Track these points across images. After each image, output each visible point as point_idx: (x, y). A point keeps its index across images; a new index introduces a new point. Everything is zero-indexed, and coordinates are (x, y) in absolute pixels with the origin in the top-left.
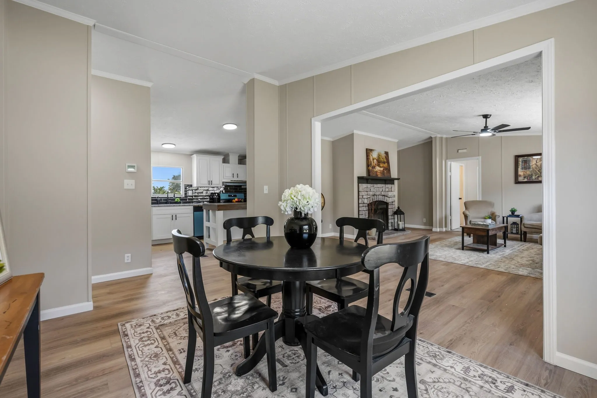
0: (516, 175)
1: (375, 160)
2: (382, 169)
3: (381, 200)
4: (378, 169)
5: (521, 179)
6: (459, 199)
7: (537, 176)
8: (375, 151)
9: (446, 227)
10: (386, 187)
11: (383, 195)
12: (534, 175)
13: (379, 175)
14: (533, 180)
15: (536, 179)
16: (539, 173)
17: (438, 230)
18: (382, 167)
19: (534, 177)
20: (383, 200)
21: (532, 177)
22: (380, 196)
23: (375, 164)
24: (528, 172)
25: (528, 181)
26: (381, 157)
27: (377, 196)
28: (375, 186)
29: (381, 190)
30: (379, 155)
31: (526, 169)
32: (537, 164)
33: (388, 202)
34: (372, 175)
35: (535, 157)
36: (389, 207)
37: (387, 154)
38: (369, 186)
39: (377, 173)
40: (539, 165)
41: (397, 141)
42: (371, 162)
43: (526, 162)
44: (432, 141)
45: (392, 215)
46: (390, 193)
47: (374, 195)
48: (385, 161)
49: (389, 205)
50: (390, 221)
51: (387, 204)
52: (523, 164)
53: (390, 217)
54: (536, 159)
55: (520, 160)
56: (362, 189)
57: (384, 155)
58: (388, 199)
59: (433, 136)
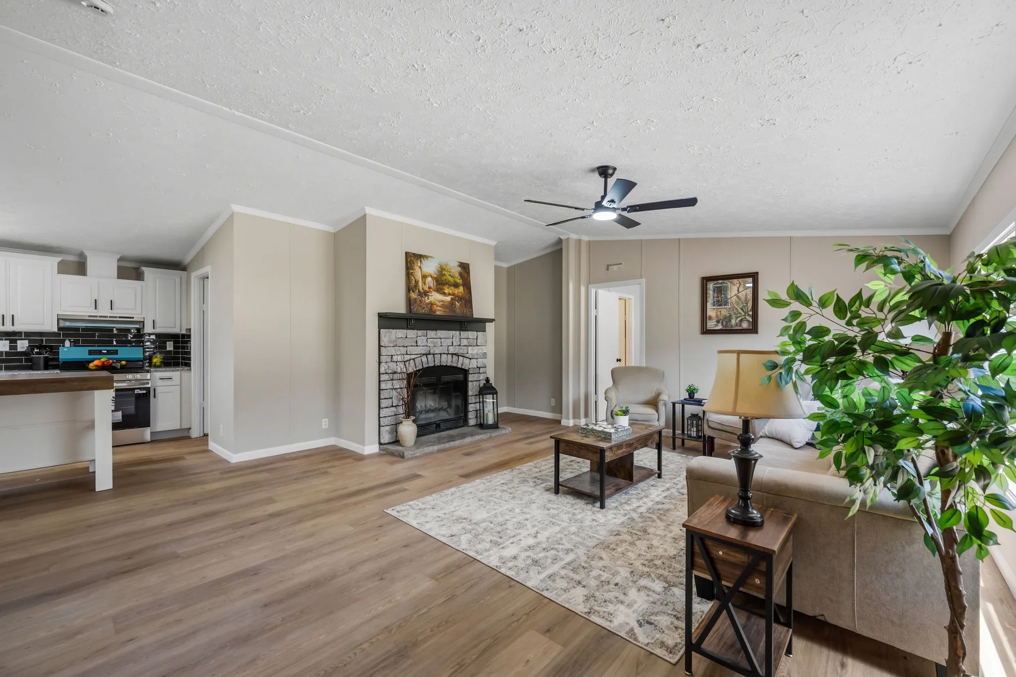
0: (704, 317)
1: (429, 279)
2: (449, 298)
3: (448, 365)
4: (435, 297)
5: (711, 325)
6: (618, 360)
7: (741, 318)
8: (430, 259)
9: (586, 415)
10: (462, 336)
11: (452, 354)
12: (734, 316)
13: (439, 310)
14: (732, 326)
15: (736, 325)
16: (743, 314)
17: (571, 423)
18: (449, 294)
19: (733, 322)
20: (454, 365)
21: (730, 321)
22: (444, 356)
23: (430, 288)
24: (724, 312)
25: (724, 329)
26: (446, 273)
27: (435, 355)
28: (431, 334)
29: (449, 342)
30: (442, 270)
31: (721, 305)
32: (740, 295)
33: (467, 368)
34: (417, 310)
35: (735, 281)
36: (471, 377)
37: (465, 268)
38: (411, 333)
39: (435, 306)
40: (743, 298)
41: (493, 243)
42: (417, 282)
43: (719, 291)
44: (561, 249)
45: (476, 395)
46: (472, 350)
47: (426, 355)
48: (460, 281)
49: (470, 375)
50: (471, 407)
51: (465, 372)
52: (716, 294)
53: (471, 400)
54: (738, 285)
55: (711, 286)
56: (390, 342)
57: (456, 270)
58: (467, 361)
59: (563, 237)
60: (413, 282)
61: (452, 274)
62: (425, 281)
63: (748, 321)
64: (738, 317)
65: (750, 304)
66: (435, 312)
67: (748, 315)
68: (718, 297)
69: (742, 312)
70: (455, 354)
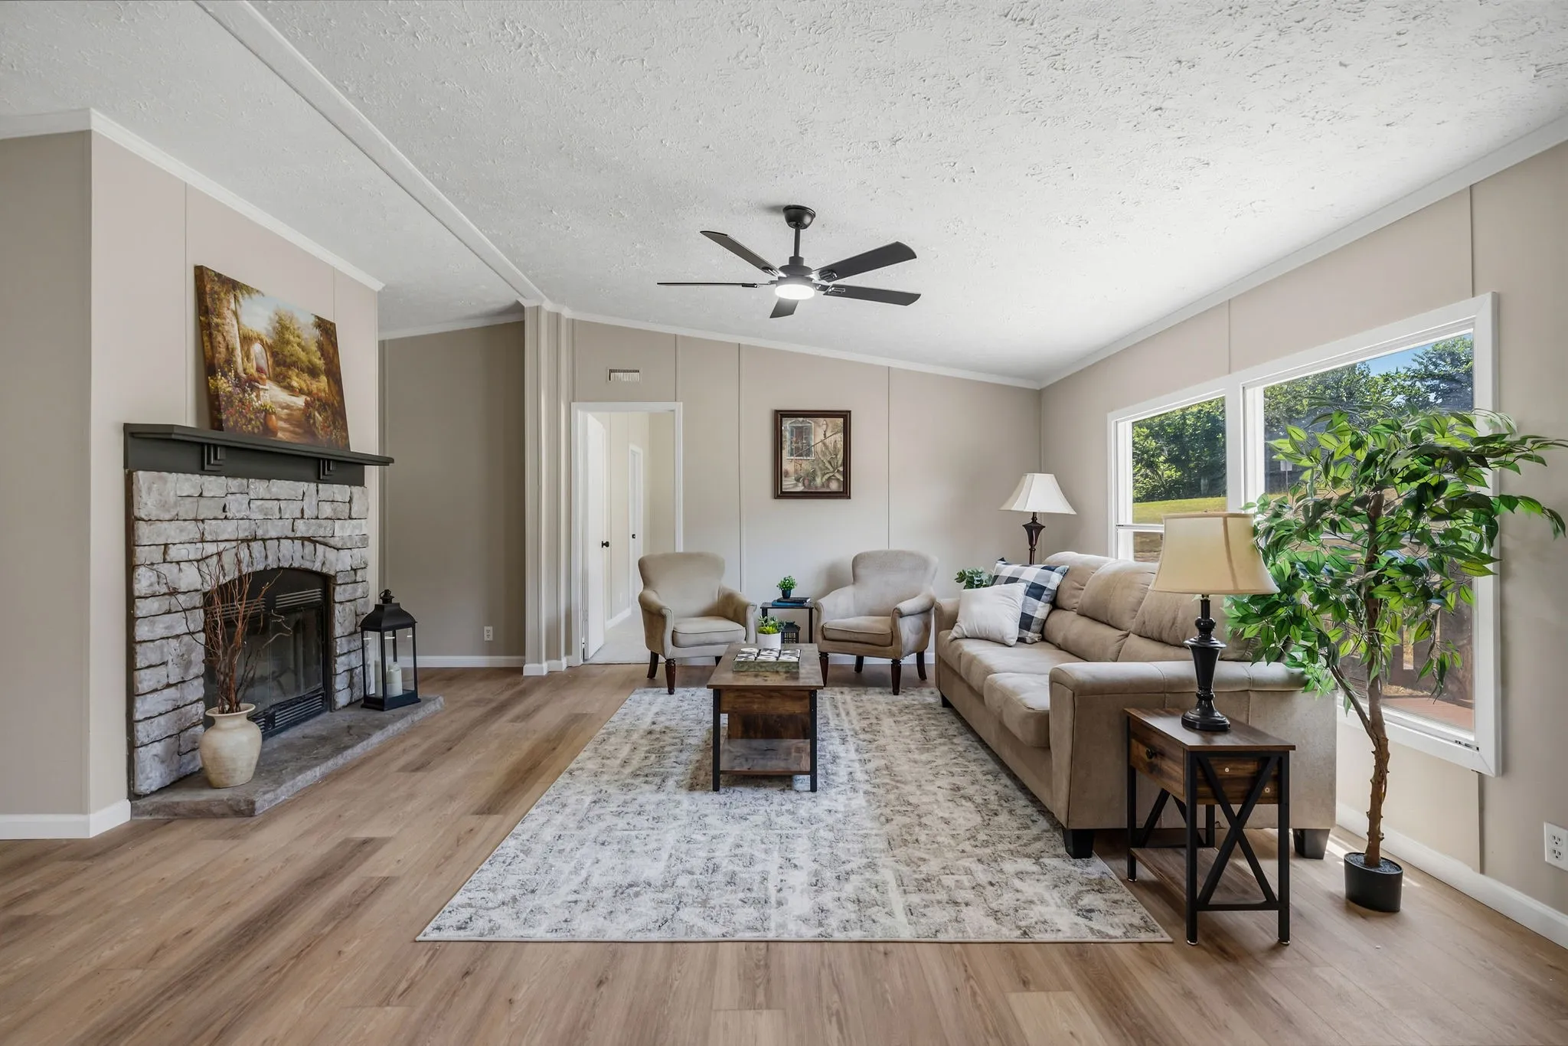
0: (778, 473)
1: (257, 348)
2: (300, 401)
3: (296, 565)
4: (272, 394)
5: (789, 484)
6: (603, 544)
7: (828, 476)
8: (255, 296)
9: (568, 652)
10: (323, 495)
11: (303, 539)
12: (819, 473)
13: (284, 430)
14: (816, 488)
15: (823, 486)
16: (832, 469)
18: (301, 392)
19: (818, 481)
20: (307, 565)
21: (814, 479)
22: (285, 543)
23: (259, 370)
24: (806, 466)
25: (806, 490)
26: (291, 338)
27: (268, 543)
28: (258, 487)
29: (291, 510)
30: (282, 328)
31: (801, 455)
32: (827, 441)
33: (332, 573)
34: (236, 422)
35: (821, 420)
36: (340, 594)
37: (327, 329)
38: (214, 485)
39: (274, 417)
40: (831, 446)
41: (377, 286)
42: (230, 351)
43: (801, 433)
44: (522, 323)
45: (351, 634)
46: (342, 528)
47: (247, 541)
48: (320, 363)
49: (338, 588)
50: (341, 665)
51: (326, 581)
52: (794, 439)
53: (341, 646)
54: (825, 427)
55: (788, 424)
56: (163, 505)
57: (311, 336)
58: (331, 554)
59: (525, 303)
60: (223, 350)
61: (303, 343)
62: (249, 350)
63: (838, 480)
64: (825, 474)
65: (840, 456)
66: (275, 434)
67: (838, 471)
68: (797, 442)
69: (829, 467)
70: (309, 539)
